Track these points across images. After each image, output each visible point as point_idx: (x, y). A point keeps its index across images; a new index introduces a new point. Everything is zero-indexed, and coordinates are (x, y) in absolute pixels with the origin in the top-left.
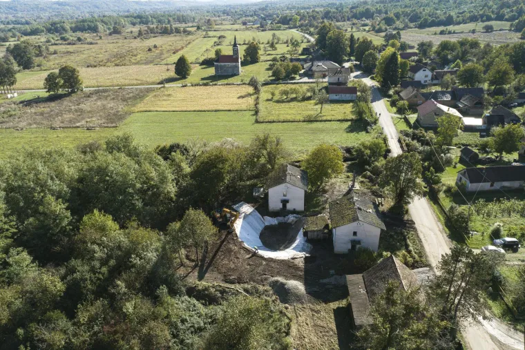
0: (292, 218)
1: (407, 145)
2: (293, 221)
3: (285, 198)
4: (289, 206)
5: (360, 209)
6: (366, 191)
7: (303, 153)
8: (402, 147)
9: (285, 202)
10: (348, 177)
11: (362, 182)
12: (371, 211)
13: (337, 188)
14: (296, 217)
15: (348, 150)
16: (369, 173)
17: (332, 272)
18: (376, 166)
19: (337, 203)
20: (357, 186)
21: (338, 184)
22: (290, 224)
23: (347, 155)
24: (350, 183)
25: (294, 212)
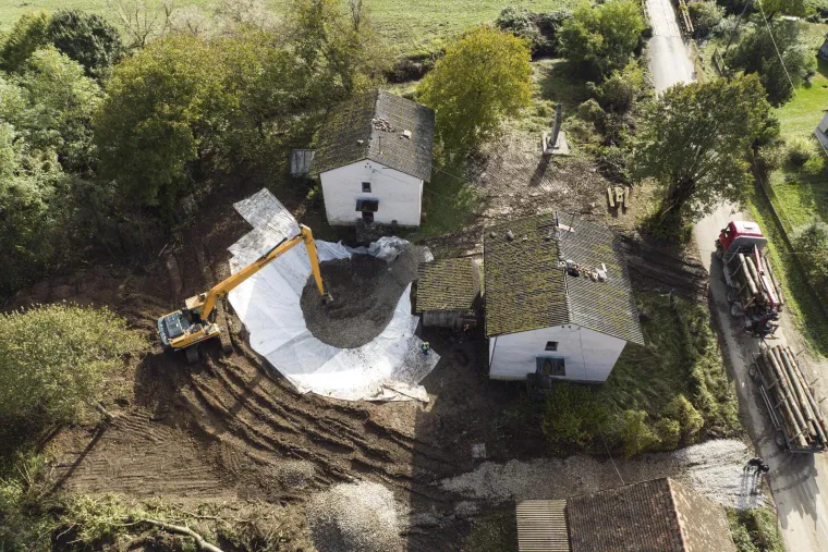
0: (388, 250)
1: (694, 13)
2: (389, 255)
3: (367, 195)
4: (380, 216)
5: (573, 273)
6: (583, 158)
7: (434, 31)
8: (680, 19)
9: (368, 207)
10: (542, 113)
11: (576, 130)
12: (602, 273)
13: (512, 147)
14: (397, 247)
15: (546, 26)
16: (595, 106)
17: (478, 449)
18: (617, 83)
19: (509, 239)
20: (563, 144)
21: (515, 134)
22: (382, 261)
23: (543, 39)
24: (546, 133)
25: (394, 229)
